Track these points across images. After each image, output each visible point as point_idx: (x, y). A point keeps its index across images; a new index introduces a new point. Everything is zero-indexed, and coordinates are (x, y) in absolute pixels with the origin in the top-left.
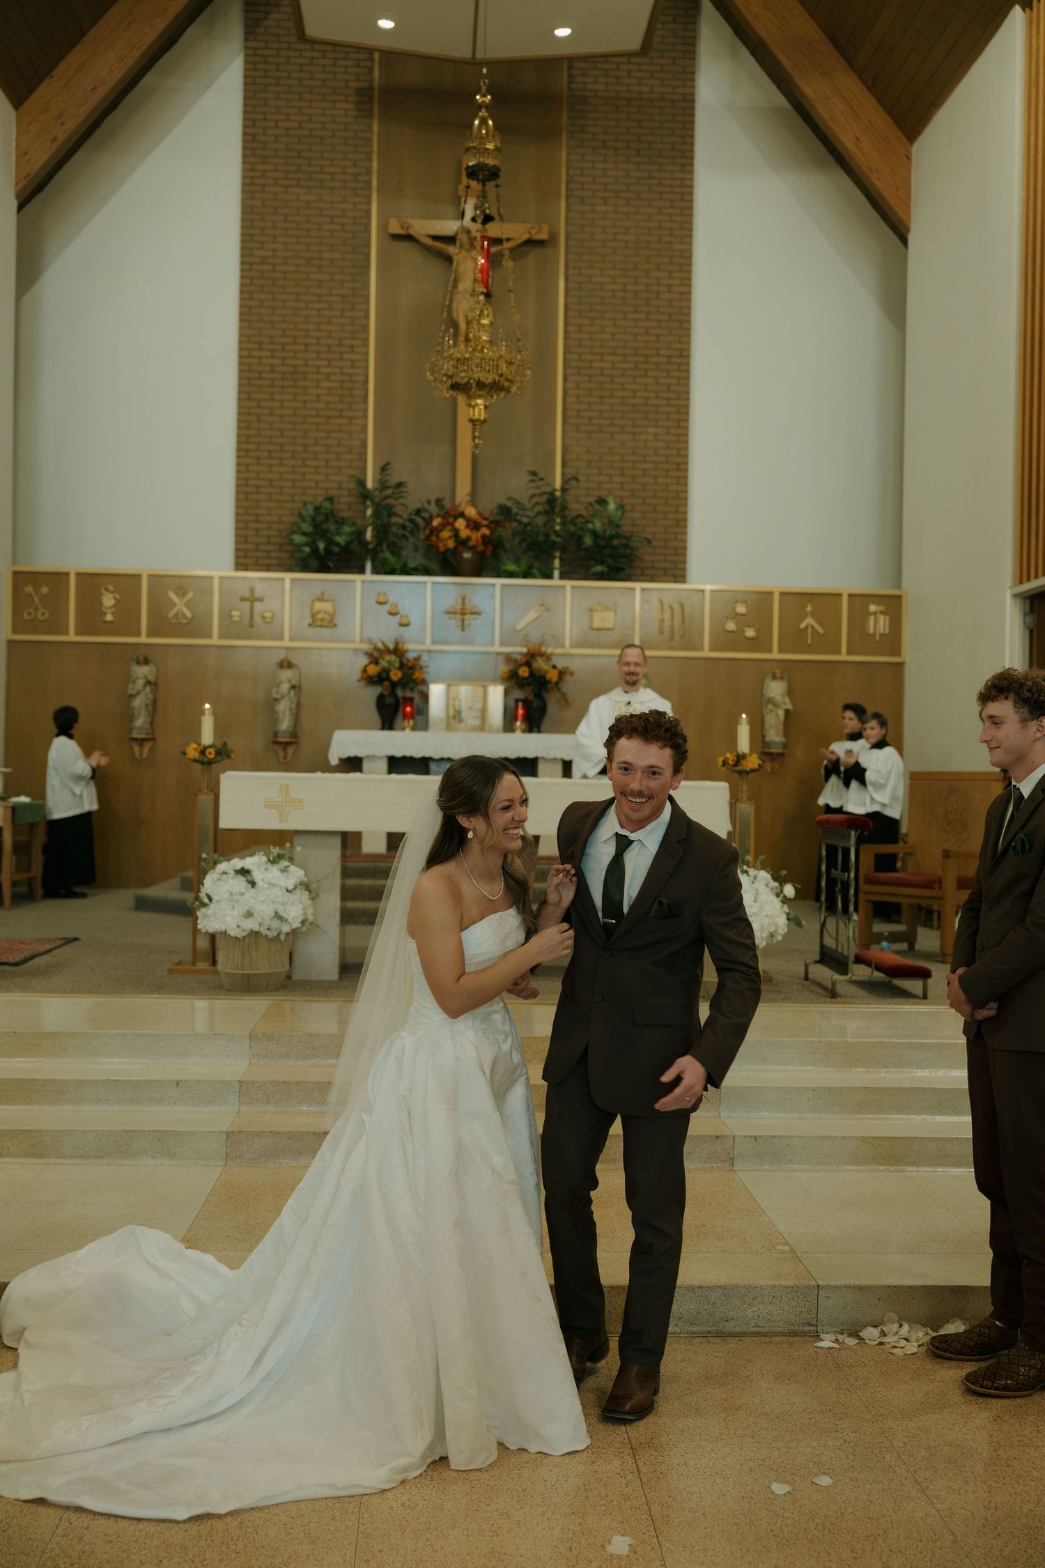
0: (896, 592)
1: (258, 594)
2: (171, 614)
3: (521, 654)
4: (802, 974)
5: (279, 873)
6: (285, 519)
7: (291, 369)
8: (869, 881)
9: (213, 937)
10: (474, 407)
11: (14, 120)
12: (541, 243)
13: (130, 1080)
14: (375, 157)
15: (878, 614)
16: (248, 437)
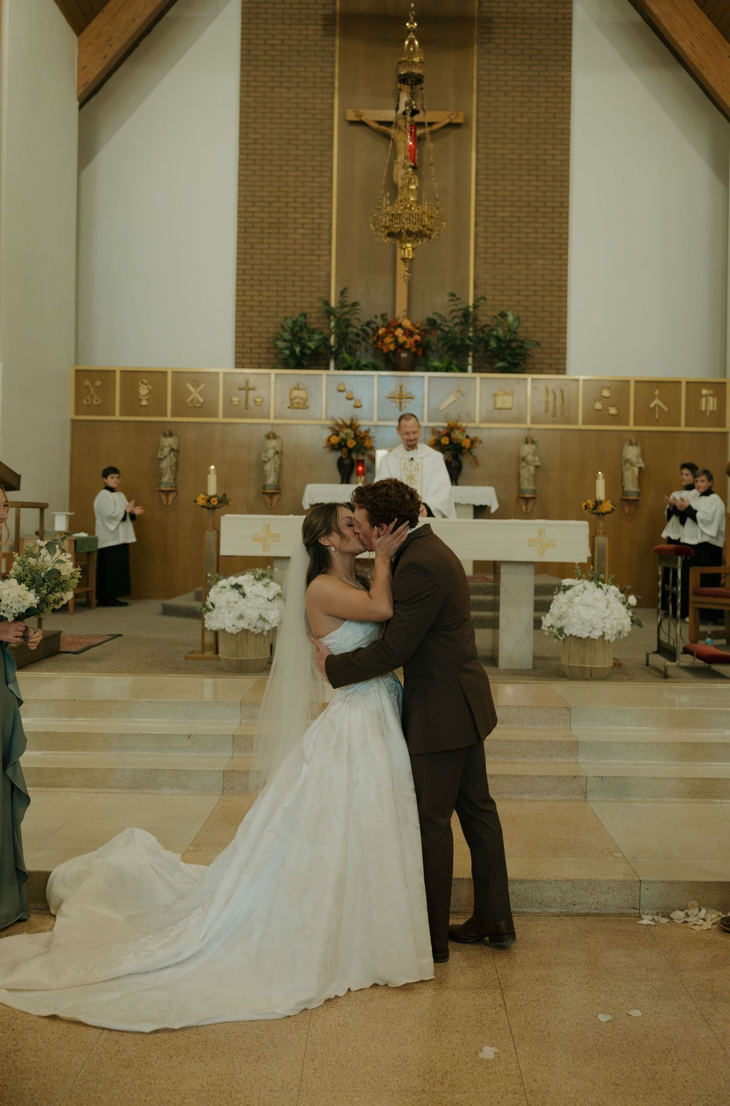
0: (722, 380)
1: (251, 385)
2: (189, 400)
3: (442, 427)
4: (645, 662)
5: (263, 587)
6: (271, 330)
7: (276, 220)
8: (696, 594)
9: (216, 633)
10: (404, 249)
11: (76, 43)
12: (458, 125)
13: (156, 734)
14: (337, 65)
15: (708, 396)
16: (244, 270)
